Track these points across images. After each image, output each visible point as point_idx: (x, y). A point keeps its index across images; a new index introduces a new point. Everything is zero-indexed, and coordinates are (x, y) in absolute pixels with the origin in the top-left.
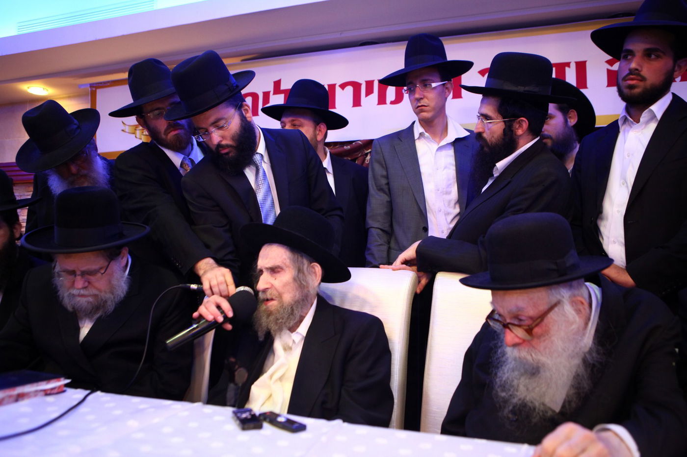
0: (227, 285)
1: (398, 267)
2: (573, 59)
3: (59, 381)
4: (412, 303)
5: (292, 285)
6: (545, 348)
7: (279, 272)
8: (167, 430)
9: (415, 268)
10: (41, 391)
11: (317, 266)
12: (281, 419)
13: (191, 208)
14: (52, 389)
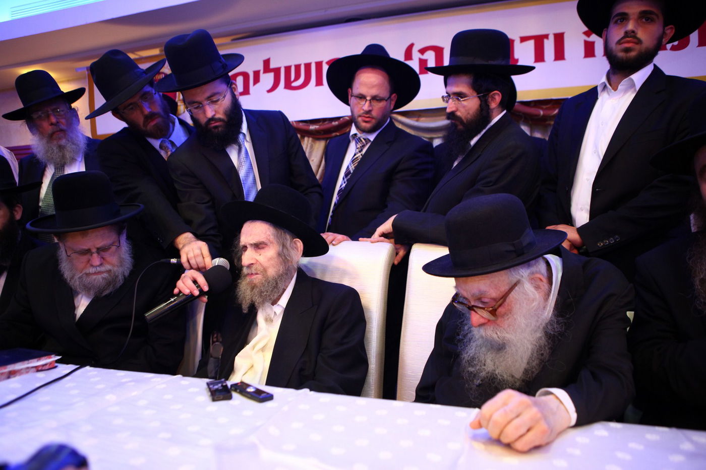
0: (203, 258)
1: (376, 240)
2: (551, 31)
3: (50, 358)
4: (389, 274)
5: (276, 260)
6: (509, 326)
7: (263, 248)
8: (142, 403)
9: (393, 240)
10: (33, 367)
11: (298, 241)
12: (250, 390)
13: (176, 186)
14: (43, 365)
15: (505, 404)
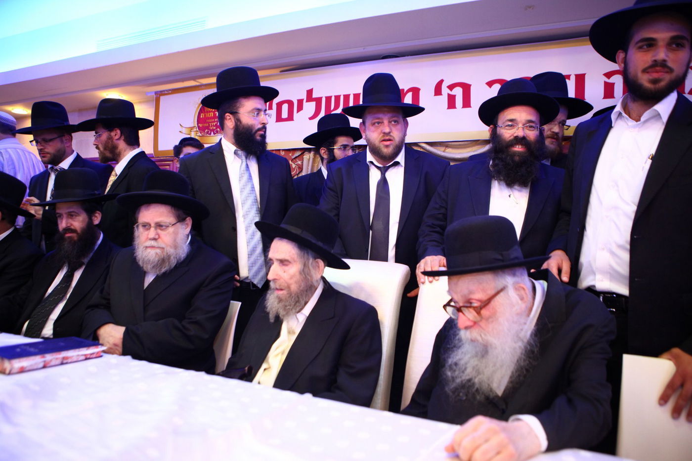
3: (97, 348)
4: (402, 293)
5: (298, 277)
10: (82, 355)
11: (320, 261)
14: (91, 354)
15: (475, 430)
